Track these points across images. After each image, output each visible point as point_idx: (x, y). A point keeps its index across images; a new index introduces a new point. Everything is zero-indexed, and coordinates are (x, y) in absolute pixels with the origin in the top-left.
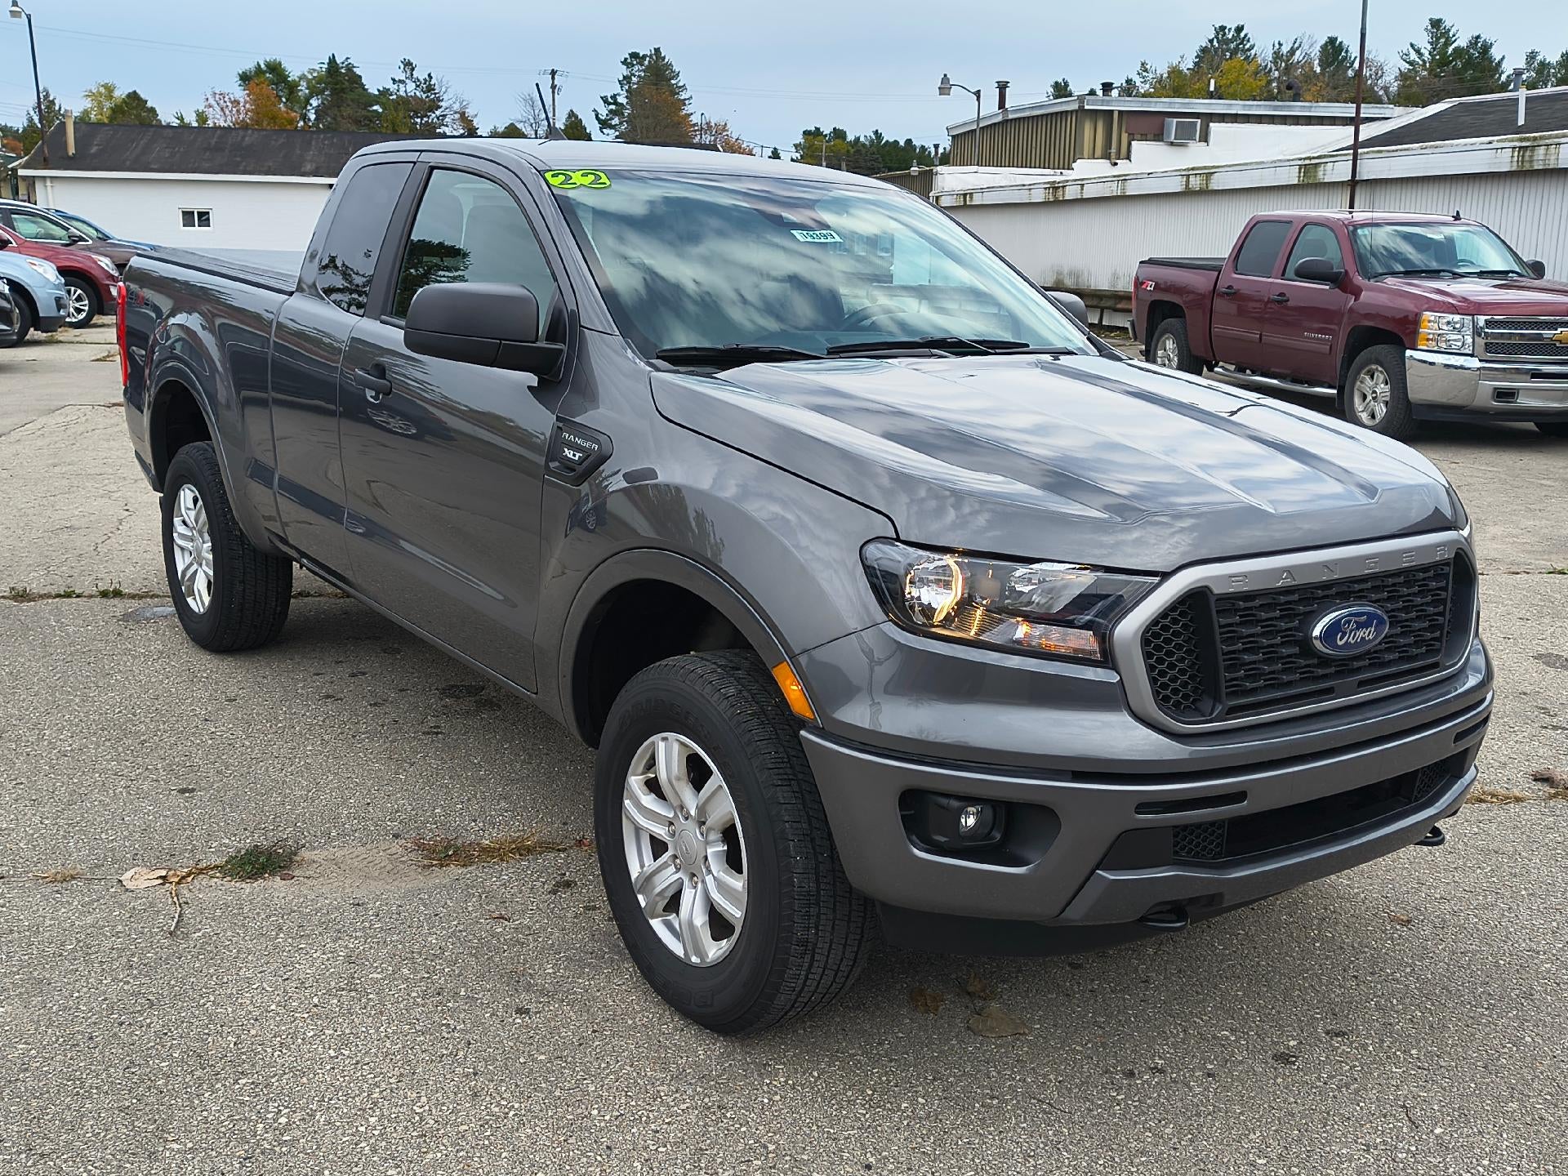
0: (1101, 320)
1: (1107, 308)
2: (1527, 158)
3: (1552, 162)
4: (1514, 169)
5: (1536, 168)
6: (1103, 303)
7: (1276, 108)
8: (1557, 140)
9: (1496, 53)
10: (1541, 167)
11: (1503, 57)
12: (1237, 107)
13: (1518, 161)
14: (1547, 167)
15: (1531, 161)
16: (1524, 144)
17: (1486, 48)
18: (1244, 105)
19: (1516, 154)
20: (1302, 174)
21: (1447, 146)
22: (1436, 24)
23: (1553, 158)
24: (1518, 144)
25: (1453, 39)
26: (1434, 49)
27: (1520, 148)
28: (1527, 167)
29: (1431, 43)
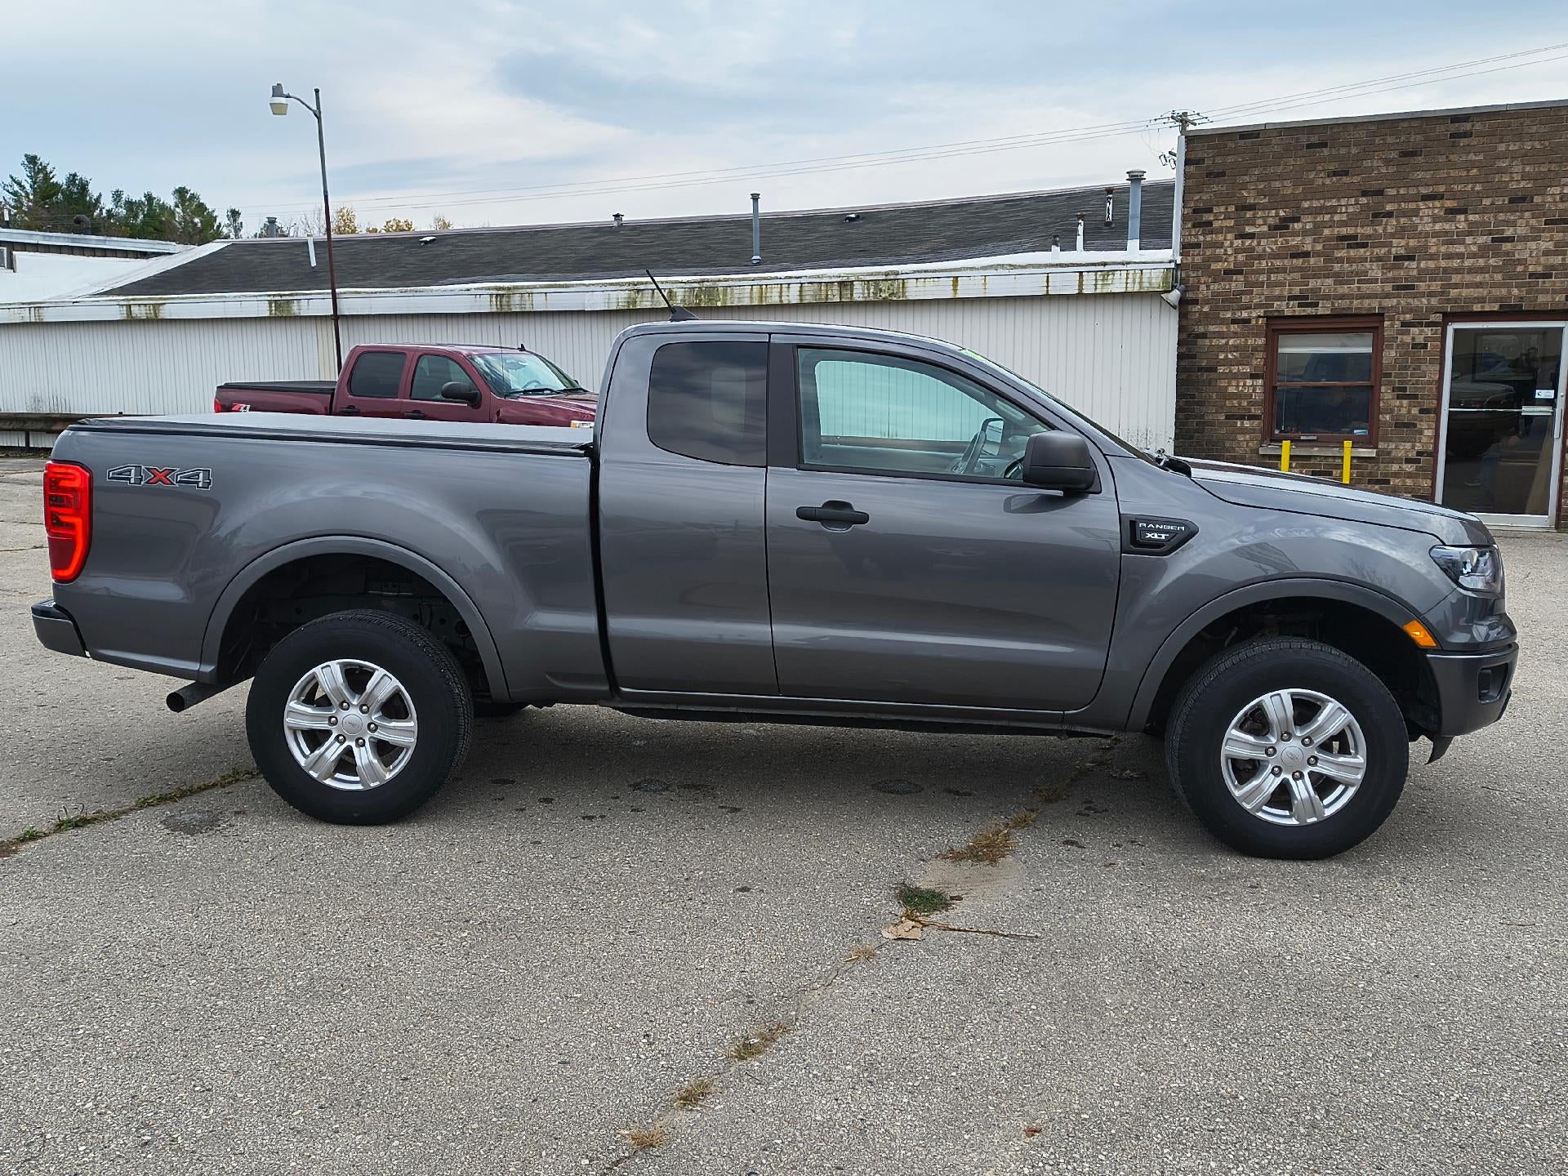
0: (28, 443)
1: (33, 430)
2: (504, 303)
3: (527, 306)
4: (494, 310)
5: (513, 310)
6: (28, 426)
7: (74, 240)
8: (529, 291)
9: (93, 191)
10: (518, 310)
11: (100, 195)
12: (37, 237)
13: (497, 305)
14: (523, 310)
15: (509, 305)
16: (500, 292)
17: (84, 187)
18: (44, 236)
19: (494, 299)
20: (273, 308)
21: (427, 291)
22: (32, 160)
23: (528, 303)
24: (495, 292)
25: (51, 176)
26: (35, 183)
27: (497, 295)
28: (506, 309)
29: (31, 177)
